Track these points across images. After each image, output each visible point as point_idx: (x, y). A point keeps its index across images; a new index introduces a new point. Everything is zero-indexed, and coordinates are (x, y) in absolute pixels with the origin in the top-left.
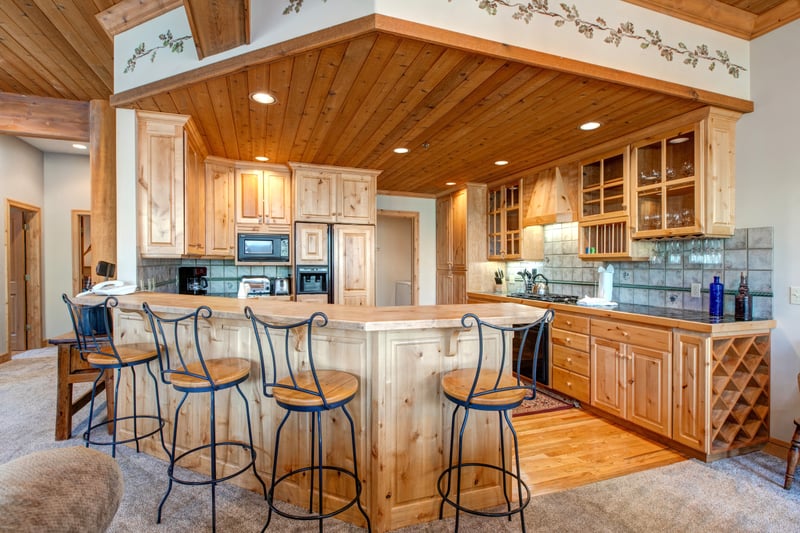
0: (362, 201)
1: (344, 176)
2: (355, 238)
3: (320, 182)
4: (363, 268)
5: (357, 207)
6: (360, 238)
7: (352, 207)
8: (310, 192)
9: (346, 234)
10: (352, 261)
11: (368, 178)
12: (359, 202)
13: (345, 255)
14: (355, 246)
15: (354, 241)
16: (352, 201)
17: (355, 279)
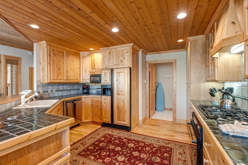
0: (125, 58)
1: (118, 49)
2: (120, 73)
3: (110, 53)
4: (124, 86)
5: (123, 61)
6: (123, 74)
7: (121, 61)
8: (107, 58)
9: (117, 72)
10: (120, 83)
11: (128, 47)
12: (124, 58)
13: (117, 81)
14: (121, 77)
15: (120, 75)
16: (121, 58)
17: (121, 91)
